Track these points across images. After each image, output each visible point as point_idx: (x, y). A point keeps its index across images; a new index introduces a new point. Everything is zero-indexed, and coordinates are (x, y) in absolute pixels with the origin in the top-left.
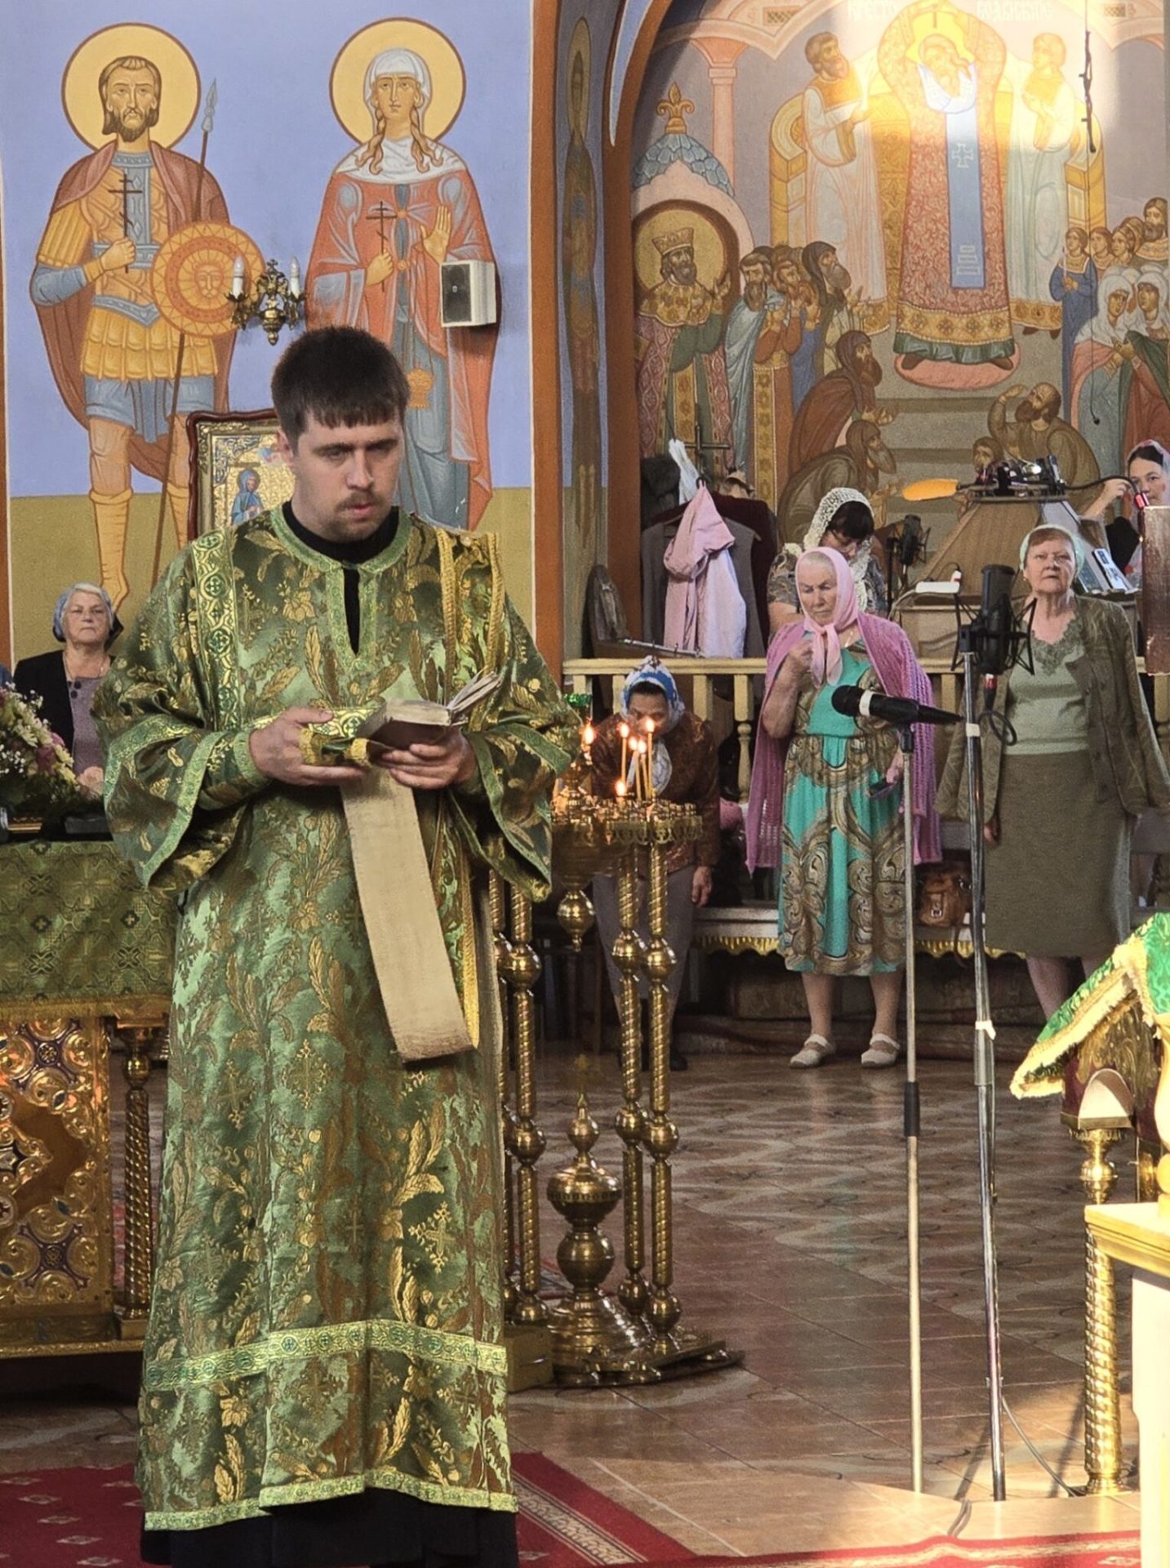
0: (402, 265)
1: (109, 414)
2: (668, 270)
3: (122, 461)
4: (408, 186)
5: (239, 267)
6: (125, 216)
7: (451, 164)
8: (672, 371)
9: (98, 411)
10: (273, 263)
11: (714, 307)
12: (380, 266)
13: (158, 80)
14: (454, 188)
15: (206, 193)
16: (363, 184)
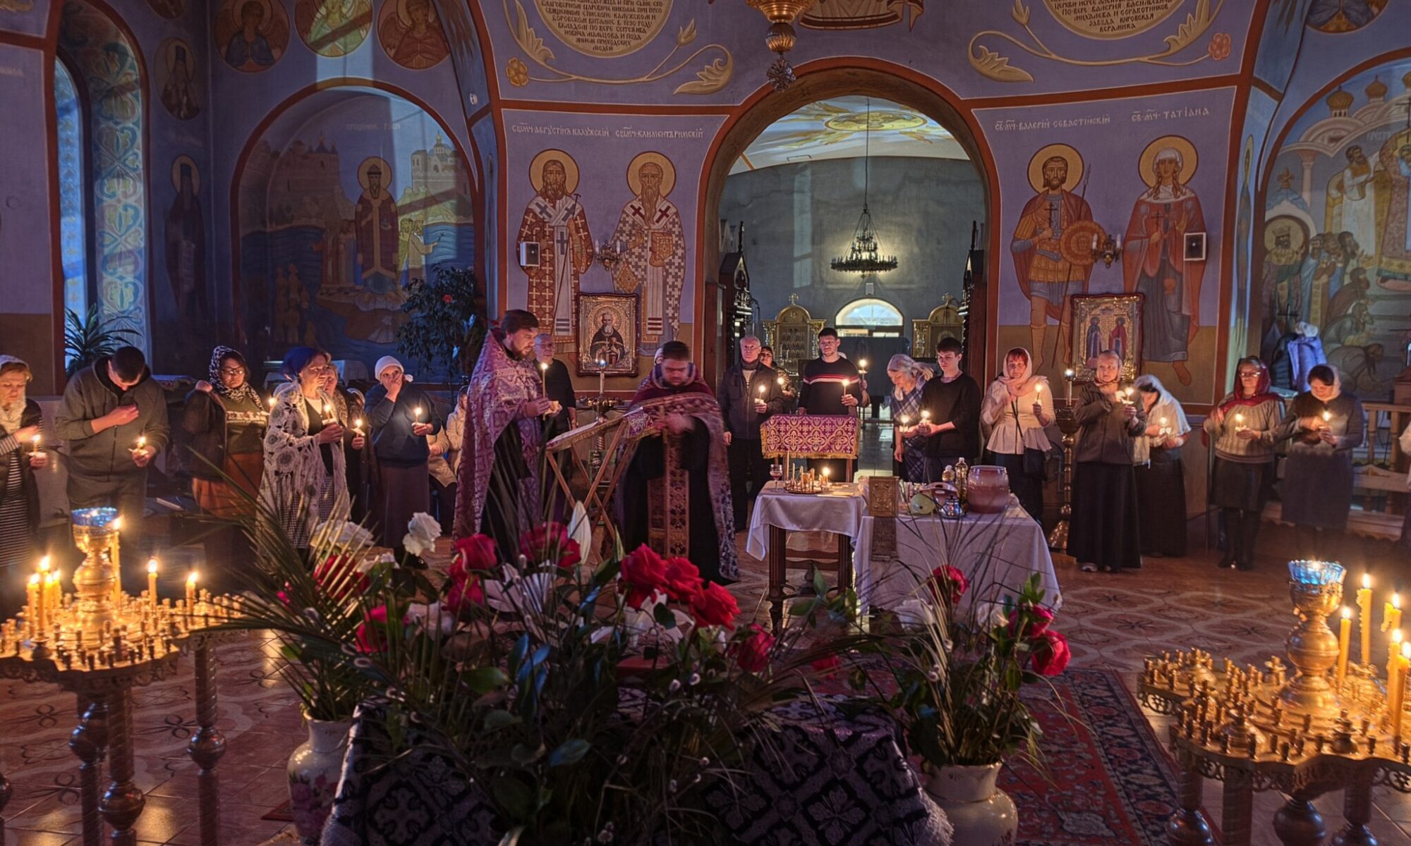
0: (1166, 236)
1: (1039, 295)
2: (1278, 243)
3: (1042, 313)
4: (1170, 204)
5: (1095, 237)
6: (1050, 219)
7: (1189, 194)
8: (1277, 283)
9: (1035, 293)
10: (1110, 236)
11: (1299, 258)
12: (1156, 236)
13: (1066, 165)
14: (1190, 204)
15: (1084, 209)
16: (1151, 204)
